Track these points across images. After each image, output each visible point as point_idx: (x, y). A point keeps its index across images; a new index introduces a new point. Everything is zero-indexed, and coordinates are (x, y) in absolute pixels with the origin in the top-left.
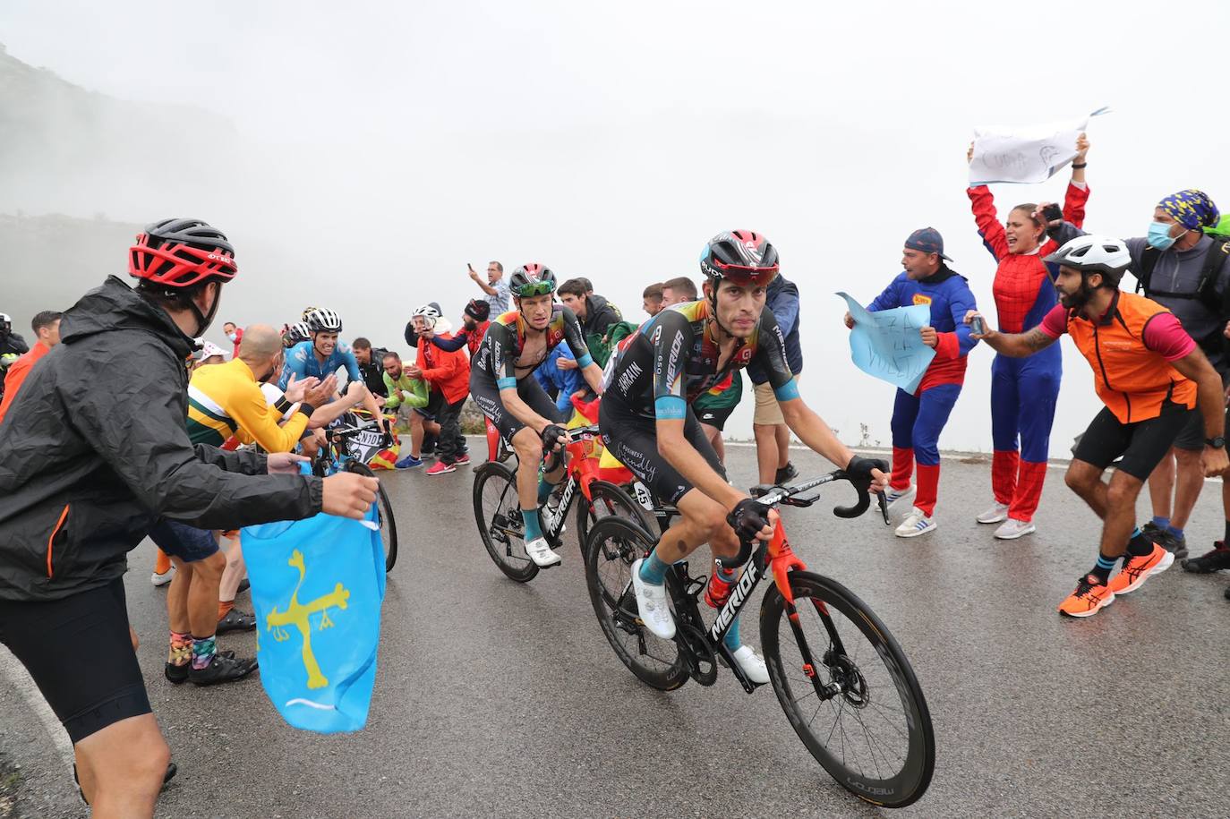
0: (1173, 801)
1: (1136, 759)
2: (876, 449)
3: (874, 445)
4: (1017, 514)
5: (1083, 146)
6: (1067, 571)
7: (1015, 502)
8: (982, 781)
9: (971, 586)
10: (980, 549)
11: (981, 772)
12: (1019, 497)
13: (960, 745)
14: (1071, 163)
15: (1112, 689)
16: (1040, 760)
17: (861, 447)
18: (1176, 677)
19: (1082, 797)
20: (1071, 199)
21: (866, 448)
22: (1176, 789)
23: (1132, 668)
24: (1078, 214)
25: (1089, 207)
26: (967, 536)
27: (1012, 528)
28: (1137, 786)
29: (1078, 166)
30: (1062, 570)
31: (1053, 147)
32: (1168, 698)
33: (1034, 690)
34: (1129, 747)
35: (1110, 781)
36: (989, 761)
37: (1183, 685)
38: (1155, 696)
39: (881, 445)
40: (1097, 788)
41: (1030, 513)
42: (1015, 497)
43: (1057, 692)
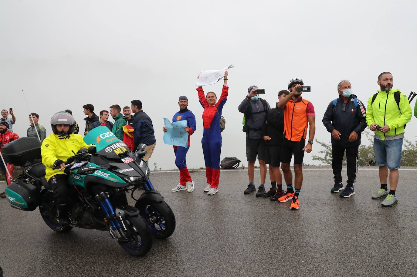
0: (283, 264)
1: (270, 255)
2: (161, 171)
3: (159, 169)
4: (214, 186)
5: (226, 73)
6: (232, 202)
7: (213, 183)
8: (233, 274)
9: (206, 212)
10: (205, 199)
11: (232, 271)
12: (214, 181)
13: (222, 264)
14: (223, 78)
15: (257, 235)
16: (246, 262)
17: (155, 171)
18: (271, 228)
19: (261, 270)
20: (224, 89)
21: (156, 171)
22: (282, 260)
23: (259, 228)
24: (226, 94)
25: (229, 92)
26: (200, 196)
27: (212, 191)
28: (273, 262)
29: (225, 79)
30: (231, 202)
31: (219, 74)
32: (271, 235)
33: (237, 241)
34: (267, 251)
35: (267, 263)
36: (232, 267)
37: (273, 230)
38: (268, 235)
39: (161, 170)
40: (264, 266)
41: (217, 185)
42: (213, 181)
43: (243, 240)
